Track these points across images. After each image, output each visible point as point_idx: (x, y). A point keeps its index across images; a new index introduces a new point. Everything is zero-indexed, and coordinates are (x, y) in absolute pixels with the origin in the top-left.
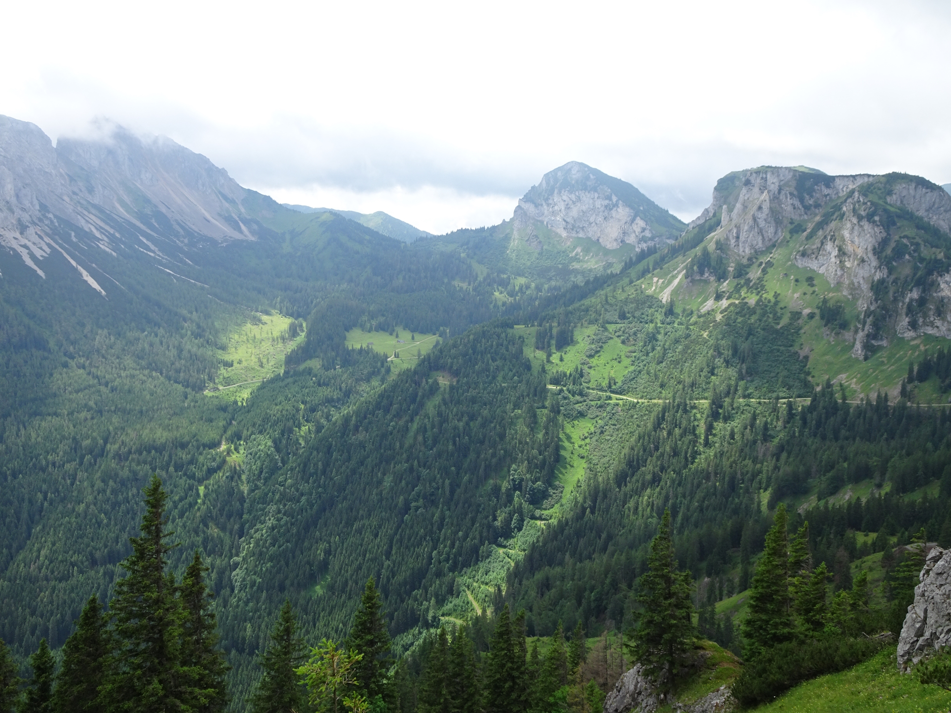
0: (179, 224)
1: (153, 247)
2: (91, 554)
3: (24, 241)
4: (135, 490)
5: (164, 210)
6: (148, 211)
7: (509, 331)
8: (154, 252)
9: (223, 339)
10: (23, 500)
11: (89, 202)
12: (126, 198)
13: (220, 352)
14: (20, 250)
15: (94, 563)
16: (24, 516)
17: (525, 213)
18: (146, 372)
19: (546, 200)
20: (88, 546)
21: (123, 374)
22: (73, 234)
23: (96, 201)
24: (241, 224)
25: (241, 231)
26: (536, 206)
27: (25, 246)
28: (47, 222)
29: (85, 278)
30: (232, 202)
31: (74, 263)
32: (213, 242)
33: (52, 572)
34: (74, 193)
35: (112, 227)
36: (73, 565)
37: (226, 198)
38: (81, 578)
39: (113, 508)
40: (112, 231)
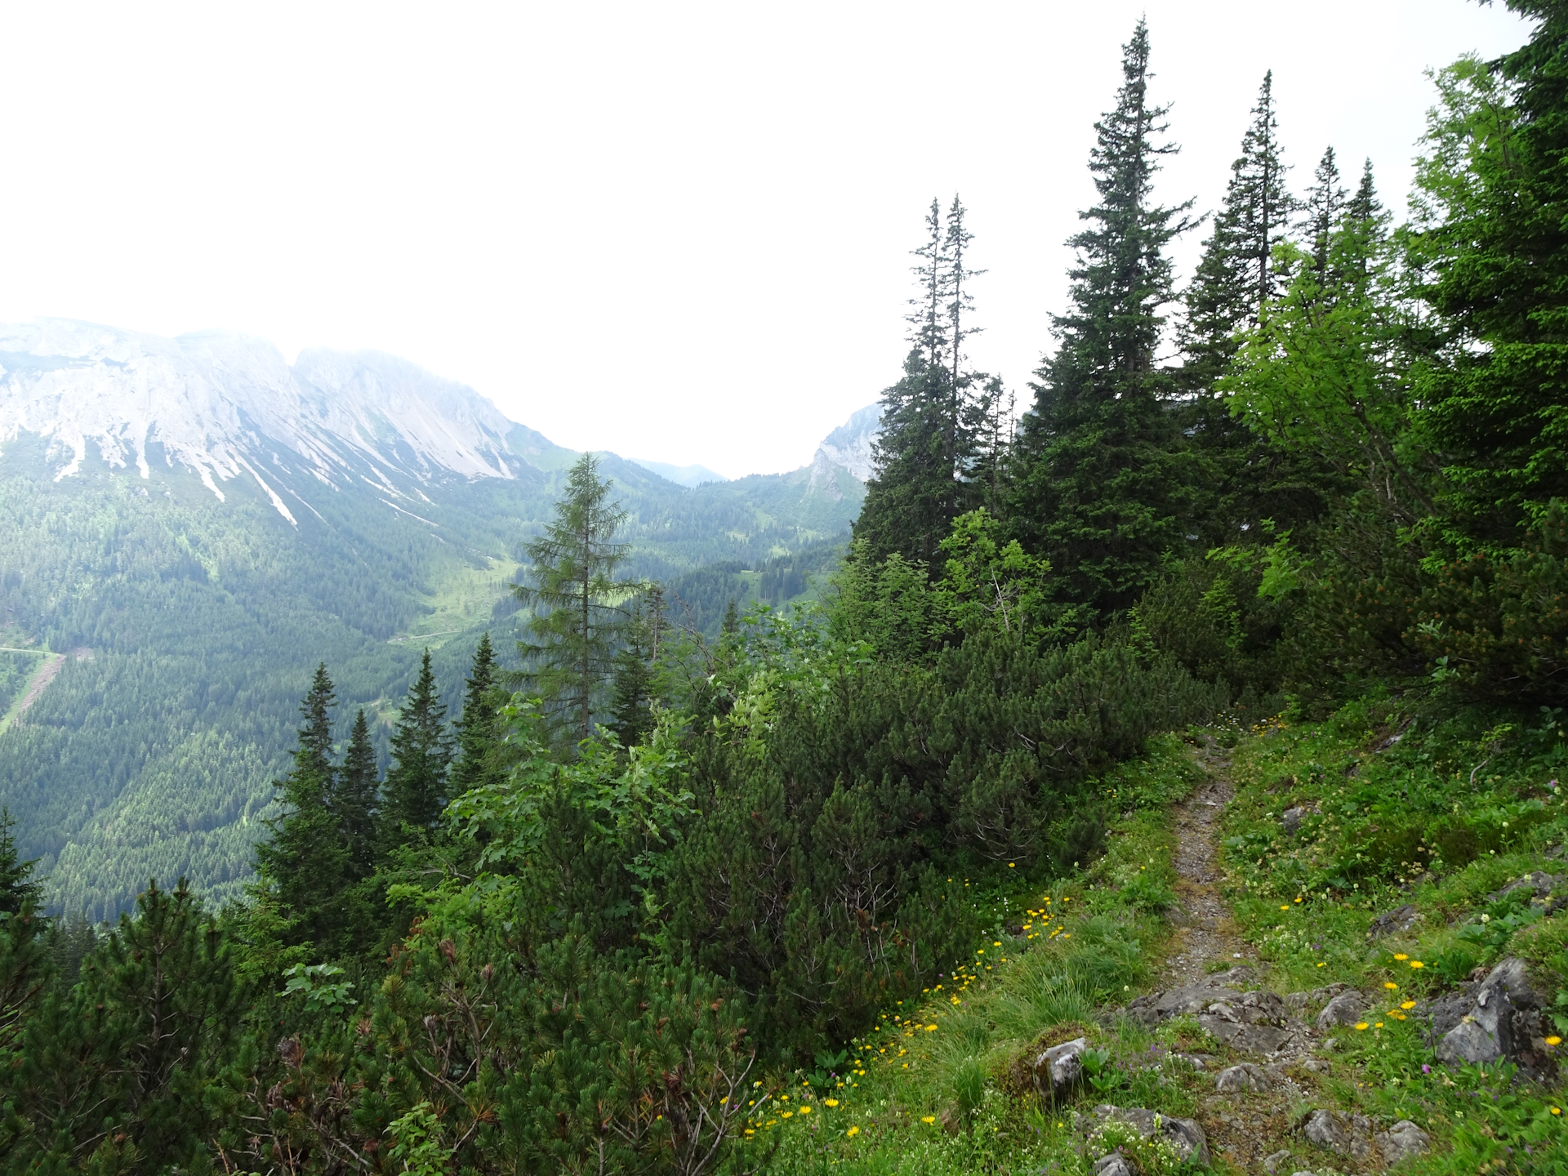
0: (424, 456)
1: (384, 479)
2: (181, 818)
3: (208, 459)
4: (254, 746)
5: (410, 440)
6: (390, 441)
7: (735, 575)
8: (384, 485)
9: (431, 584)
10: (123, 750)
11: (319, 427)
12: (368, 427)
13: (425, 597)
14: (200, 468)
15: (183, 827)
16: (120, 768)
17: (826, 458)
18: (322, 614)
19: (851, 442)
20: (179, 807)
21: (291, 614)
22: (276, 456)
23: (328, 425)
24: (500, 461)
25: (498, 469)
26: (839, 449)
27: (209, 465)
28: (245, 441)
29: (275, 504)
30: (494, 435)
31: (265, 486)
32: (461, 478)
33: (128, 835)
34: (303, 416)
35: (339, 455)
36: (154, 828)
37: (487, 431)
38: (161, 845)
39: (222, 765)
40: (336, 458)
